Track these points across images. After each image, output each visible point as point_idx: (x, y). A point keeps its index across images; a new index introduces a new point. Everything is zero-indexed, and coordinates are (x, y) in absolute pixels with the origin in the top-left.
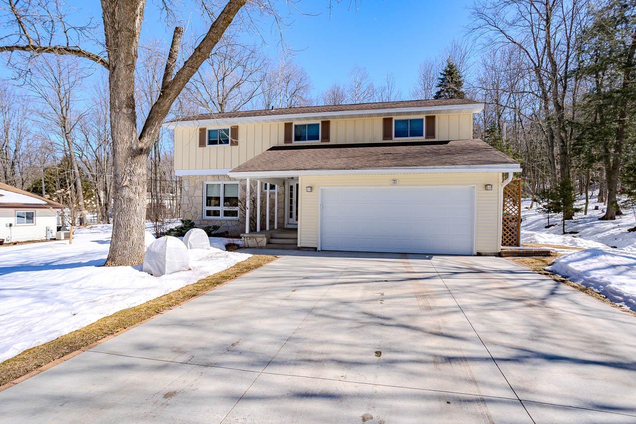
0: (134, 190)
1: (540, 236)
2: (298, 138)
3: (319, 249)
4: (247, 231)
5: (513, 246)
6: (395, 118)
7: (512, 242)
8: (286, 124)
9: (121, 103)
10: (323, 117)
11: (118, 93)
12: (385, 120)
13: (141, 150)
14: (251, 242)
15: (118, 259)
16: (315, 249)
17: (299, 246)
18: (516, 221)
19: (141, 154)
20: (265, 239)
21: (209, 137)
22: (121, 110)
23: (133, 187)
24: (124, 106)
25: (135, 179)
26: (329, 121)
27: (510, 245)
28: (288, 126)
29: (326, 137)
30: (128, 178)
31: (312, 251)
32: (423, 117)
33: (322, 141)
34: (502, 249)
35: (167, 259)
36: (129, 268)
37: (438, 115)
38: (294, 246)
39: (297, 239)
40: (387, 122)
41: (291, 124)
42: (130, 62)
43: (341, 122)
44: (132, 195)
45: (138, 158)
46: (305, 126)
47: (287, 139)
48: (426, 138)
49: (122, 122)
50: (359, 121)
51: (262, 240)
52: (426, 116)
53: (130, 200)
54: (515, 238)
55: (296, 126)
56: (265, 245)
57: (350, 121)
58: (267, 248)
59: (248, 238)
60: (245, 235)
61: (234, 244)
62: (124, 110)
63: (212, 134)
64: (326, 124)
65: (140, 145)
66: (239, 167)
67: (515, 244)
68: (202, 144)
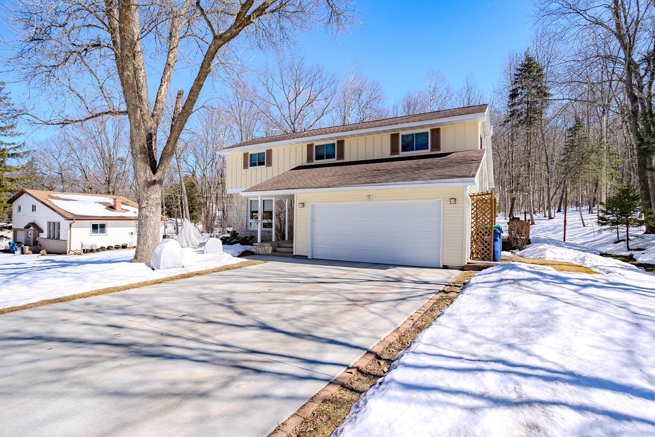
0: (149, 210)
1: (552, 252)
2: (318, 158)
3: (309, 257)
4: (259, 240)
5: (485, 260)
6: (402, 133)
7: (485, 256)
8: (308, 145)
9: (137, 151)
10: (337, 137)
11: (134, 145)
12: (392, 135)
13: (155, 181)
14: (261, 250)
15: (139, 257)
16: (306, 257)
17: (294, 254)
18: (489, 235)
19: (154, 184)
20: (271, 248)
21: (251, 160)
22: (137, 156)
23: (149, 208)
24: (139, 153)
25: (150, 202)
26: (344, 140)
27: (483, 259)
28: (310, 147)
29: (341, 155)
30: (146, 202)
31: (303, 259)
32: (428, 130)
33: (337, 159)
34: (468, 263)
35: (162, 259)
36: (143, 265)
37: (443, 127)
38: (290, 254)
39: (293, 248)
40: (394, 137)
41: (312, 145)
42: (137, 125)
43: (354, 140)
44: (148, 213)
45: (152, 188)
46: (323, 146)
47: (309, 159)
48: (431, 151)
49: (138, 164)
50: (369, 138)
51: (268, 248)
52: (431, 129)
53: (147, 217)
54: (488, 252)
55: (317, 147)
56: (270, 252)
57: (361, 139)
58: (271, 255)
59: (259, 247)
60: (257, 244)
61: (250, 252)
62: (139, 156)
63: (254, 158)
64: (341, 143)
65: (154, 178)
66: (252, 188)
67: (488, 259)
68: (245, 167)
